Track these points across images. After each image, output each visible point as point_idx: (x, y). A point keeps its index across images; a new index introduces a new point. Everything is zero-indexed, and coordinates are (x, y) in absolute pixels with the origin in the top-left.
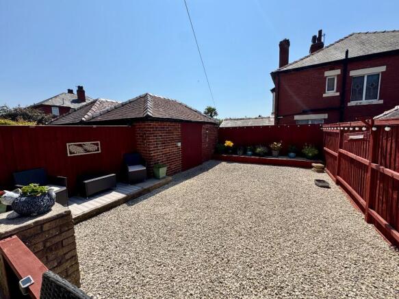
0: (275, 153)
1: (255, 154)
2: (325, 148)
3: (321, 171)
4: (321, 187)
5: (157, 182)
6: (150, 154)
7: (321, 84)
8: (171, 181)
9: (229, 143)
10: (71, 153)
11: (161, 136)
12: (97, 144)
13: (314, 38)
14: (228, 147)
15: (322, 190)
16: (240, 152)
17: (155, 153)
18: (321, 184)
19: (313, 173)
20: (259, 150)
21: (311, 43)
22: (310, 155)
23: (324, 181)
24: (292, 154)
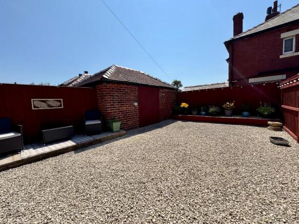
0: (228, 112)
1: (207, 114)
2: (283, 106)
3: (279, 129)
4: (278, 144)
5: (109, 135)
6: (107, 111)
7: (278, 46)
8: (124, 134)
9: (184, 105)
10: (35, 107)
11: (117, 96)
12: (60, 101)
13: (269, 9)
14: (184, 108)
15: (280, 148)
16: (195, 112)
17: (111, 110)
18: (277, 142)
19: (268, 131)
20: (211, 110)
21: (266, 15)
22: (266, 113)
23: (281, 139)
24: (246, 113)
